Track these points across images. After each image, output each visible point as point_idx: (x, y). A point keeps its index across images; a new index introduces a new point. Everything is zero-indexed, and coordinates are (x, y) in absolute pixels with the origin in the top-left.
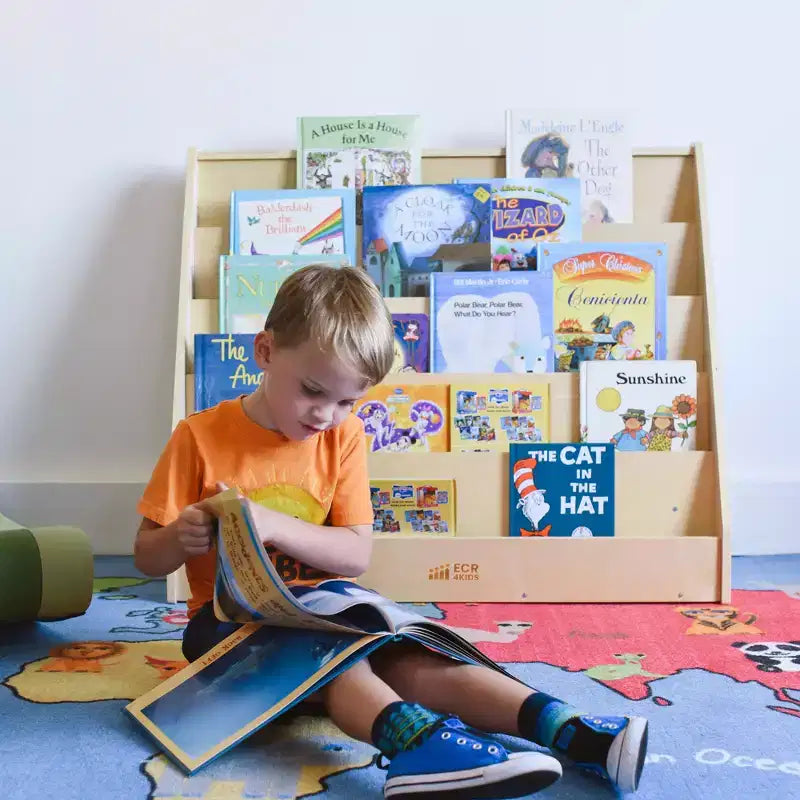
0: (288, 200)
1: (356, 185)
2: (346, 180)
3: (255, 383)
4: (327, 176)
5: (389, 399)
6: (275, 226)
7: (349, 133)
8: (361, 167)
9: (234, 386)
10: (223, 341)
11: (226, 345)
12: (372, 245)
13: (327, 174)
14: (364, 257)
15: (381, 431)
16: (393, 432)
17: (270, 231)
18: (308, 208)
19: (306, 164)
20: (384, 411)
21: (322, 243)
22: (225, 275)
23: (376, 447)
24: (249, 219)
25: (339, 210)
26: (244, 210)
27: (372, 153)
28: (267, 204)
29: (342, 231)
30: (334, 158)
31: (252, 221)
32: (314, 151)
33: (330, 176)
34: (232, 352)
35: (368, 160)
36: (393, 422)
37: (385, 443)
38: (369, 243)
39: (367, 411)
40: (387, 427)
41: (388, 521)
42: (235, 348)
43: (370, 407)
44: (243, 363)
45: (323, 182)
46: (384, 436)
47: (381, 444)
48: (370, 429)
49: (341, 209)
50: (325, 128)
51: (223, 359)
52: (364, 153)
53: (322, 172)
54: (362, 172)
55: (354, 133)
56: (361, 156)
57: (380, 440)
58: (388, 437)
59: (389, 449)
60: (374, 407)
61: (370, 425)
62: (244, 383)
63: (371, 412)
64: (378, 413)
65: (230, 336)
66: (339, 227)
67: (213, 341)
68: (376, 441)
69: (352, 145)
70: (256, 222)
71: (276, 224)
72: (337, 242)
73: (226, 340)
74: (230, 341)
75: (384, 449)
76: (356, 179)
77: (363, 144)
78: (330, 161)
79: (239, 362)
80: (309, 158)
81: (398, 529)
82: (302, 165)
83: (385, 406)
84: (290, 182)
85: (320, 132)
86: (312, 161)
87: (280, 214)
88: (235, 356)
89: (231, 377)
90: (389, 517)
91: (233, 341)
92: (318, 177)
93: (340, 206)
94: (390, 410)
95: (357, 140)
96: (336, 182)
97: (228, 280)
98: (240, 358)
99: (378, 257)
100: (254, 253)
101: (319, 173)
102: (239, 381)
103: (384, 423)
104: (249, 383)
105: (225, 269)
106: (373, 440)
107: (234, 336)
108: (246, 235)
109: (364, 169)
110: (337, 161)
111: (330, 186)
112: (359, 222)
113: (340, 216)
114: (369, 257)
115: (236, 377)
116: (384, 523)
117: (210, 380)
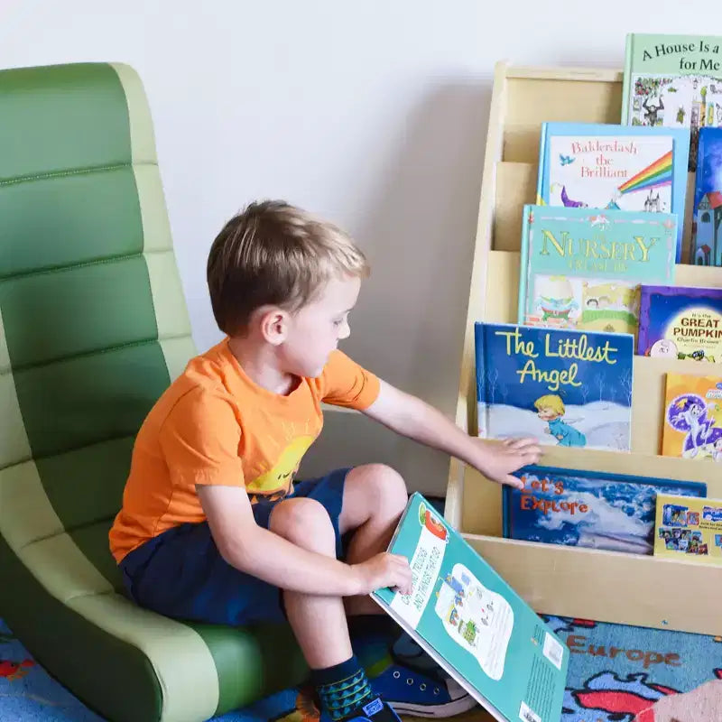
0: (609, 136)
1: (692, 122)
2: (681, 114)
3: (547, 380)
4: (658, 108)
5: (709, 395)
6: (591, 169)
7: (689, 57)
8: (700, 100)
9: (522, 381)
10: (509, 335)
11: (513, 338)
12: (705, 199)
13: (658, 105)
14: (695, 212)
15: (696, 428)
16: (710, 432)
17: (585, 174)
18: (632, 149)
19: (633, 92)
20: (703, 406)
21: (646, 192)
22: (529, 228)
23: (690, 446)
24: (562, 158)
25: (669, 154)
26: (557, 146)
27: (715, 83)
28: (583, 141)
29: (671, 180)
30: (667, 86)
31: (566, 160)
32: (645, 76)
33: (662, 107)
34: (519, 346)
35: (709, 90)
36: (711, 420)
37: (700, 442)
38: (702, 196)
39: (682, 404)
40: (704, 426)
41: (694, 542)
42: (522, 343)
43: (686, 401)
44: (532, 359)
45: (652, 116)
46: (700, 433)
47: (695, 444)
48: (683, 425)
49: (672, 154)
50: (660, 48)
51: (509, 353)
52: (706, 82)
53: (653, 102)
54: (701, 106)
55: (696, 56)
56: (700, 87)
57: (694, 439)
58: (705, 436)
59: (704, 449)
60: (691, 401)
61: (684, 421)
62: (534, 378)
63: (687, 406)
64: (695, 409)
65: (517, 330)
66: (668, 174)
67: (497, 333)
68: (690, 440)
69: (691, 71)
70: (570, 162)
71: (593, 167)
72: (664, 192)
73: (513, 334)
74: (517, 335)
75: (698, 449)
76: (694, 114)
77: (705, 71)
78: (663, 90)
79: (528, 358)
80: (638, 85)
81: (706, 552)
82: (629, 92)
83: (704, 401)
84: (613, 115)
85: (653, 53)
86: (642, 88)
87: (597, 154)
88: (523, 352)
89: (518, 372)
90: (696, 539)
91: (521, 335)
92: (647, 108)
93: (670, 149)
94: (709, 406)
95: (697, 66)
96: (668, 115)
97: (531, 232)
98: (529, 353)
99: (712, 213)
100: (565, 199)
101: (648, 104)
102: (528, 376)
103: (701, 421)
104: (540, 380)
105: (530, 221)
106: (687, 437)
107: (521, 330)
108: (557, 177)
109: (704, 103)
110: (672, 90)
111: (661, 120)
112: (692, 167)
113: (668, 163)
114: (701, 213)
115: (524, 372)
116: (689, 543)
117: (494, 373)
